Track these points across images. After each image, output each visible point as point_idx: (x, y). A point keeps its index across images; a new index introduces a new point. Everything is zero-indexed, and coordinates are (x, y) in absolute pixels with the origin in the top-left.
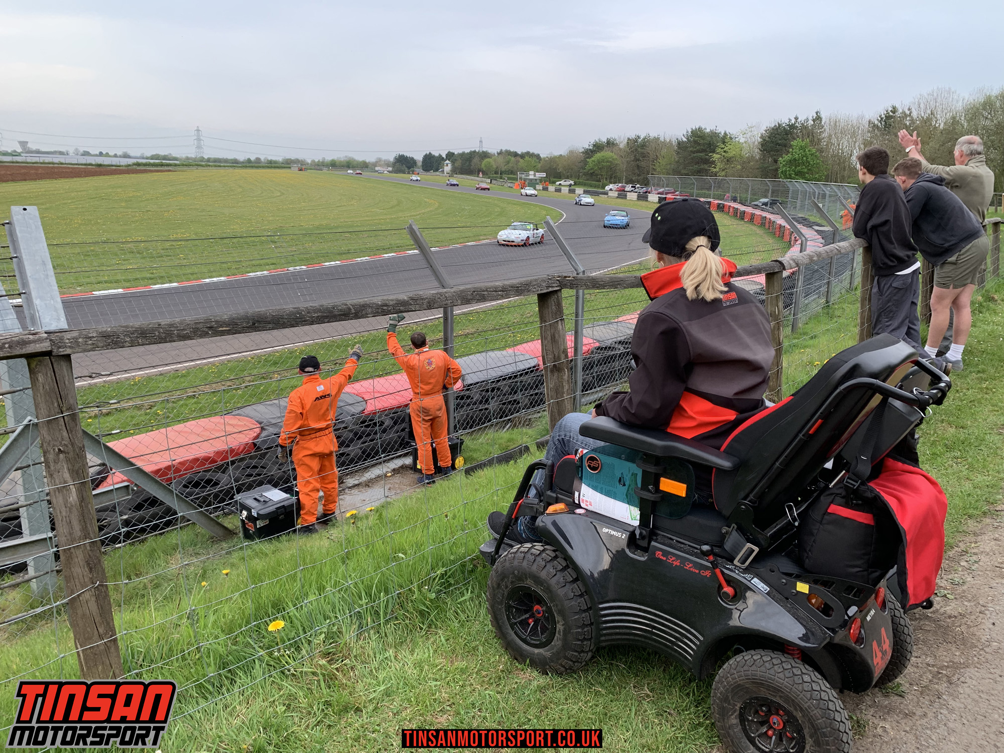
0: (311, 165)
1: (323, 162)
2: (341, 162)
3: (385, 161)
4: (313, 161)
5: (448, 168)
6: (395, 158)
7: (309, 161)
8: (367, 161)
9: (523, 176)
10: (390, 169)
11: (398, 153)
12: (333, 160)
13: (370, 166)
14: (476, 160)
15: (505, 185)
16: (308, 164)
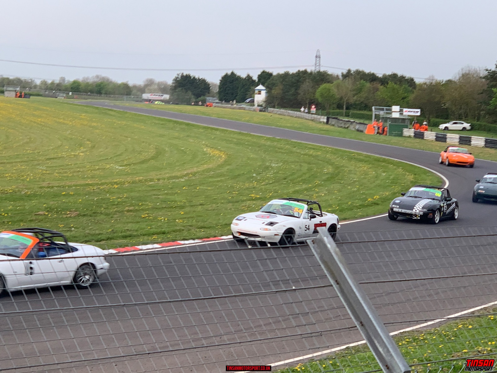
0: (41, 88)
1: (58, 85)
2: (88, 85)
3: (159, 84)
4: (44, 83)
5: (260, 97)
6: (176, 80)
7: (38, 82)
8: (131, 84)
9: (382, 113)
10: (167, 97)
11: (180, 73)
12: (75, 82)
13: (134, 91)
14: (306, 86)
15: (352, 127)
16: (35, 86)
